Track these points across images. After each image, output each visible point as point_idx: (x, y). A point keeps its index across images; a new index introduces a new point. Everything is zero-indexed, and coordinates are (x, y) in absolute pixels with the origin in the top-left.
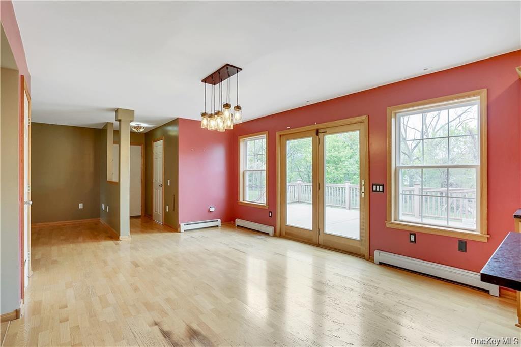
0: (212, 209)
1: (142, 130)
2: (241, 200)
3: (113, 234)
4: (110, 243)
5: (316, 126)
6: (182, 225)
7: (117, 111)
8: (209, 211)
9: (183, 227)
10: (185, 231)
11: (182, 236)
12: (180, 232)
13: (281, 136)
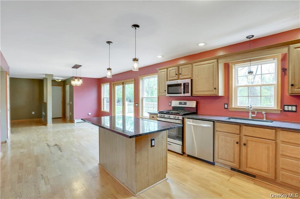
0: (90, 114)
1: (60, 80)
2: (102, 110)
3: (45, 123)
4: (44, 127)
5: (123, 81)
6: (75, 120)
7: (46, 74)
8: (88, 115)
9: (76, 121)
10: (77, 122)
11: (76, 124)
12: (74, 123)
13: (113, 84)
